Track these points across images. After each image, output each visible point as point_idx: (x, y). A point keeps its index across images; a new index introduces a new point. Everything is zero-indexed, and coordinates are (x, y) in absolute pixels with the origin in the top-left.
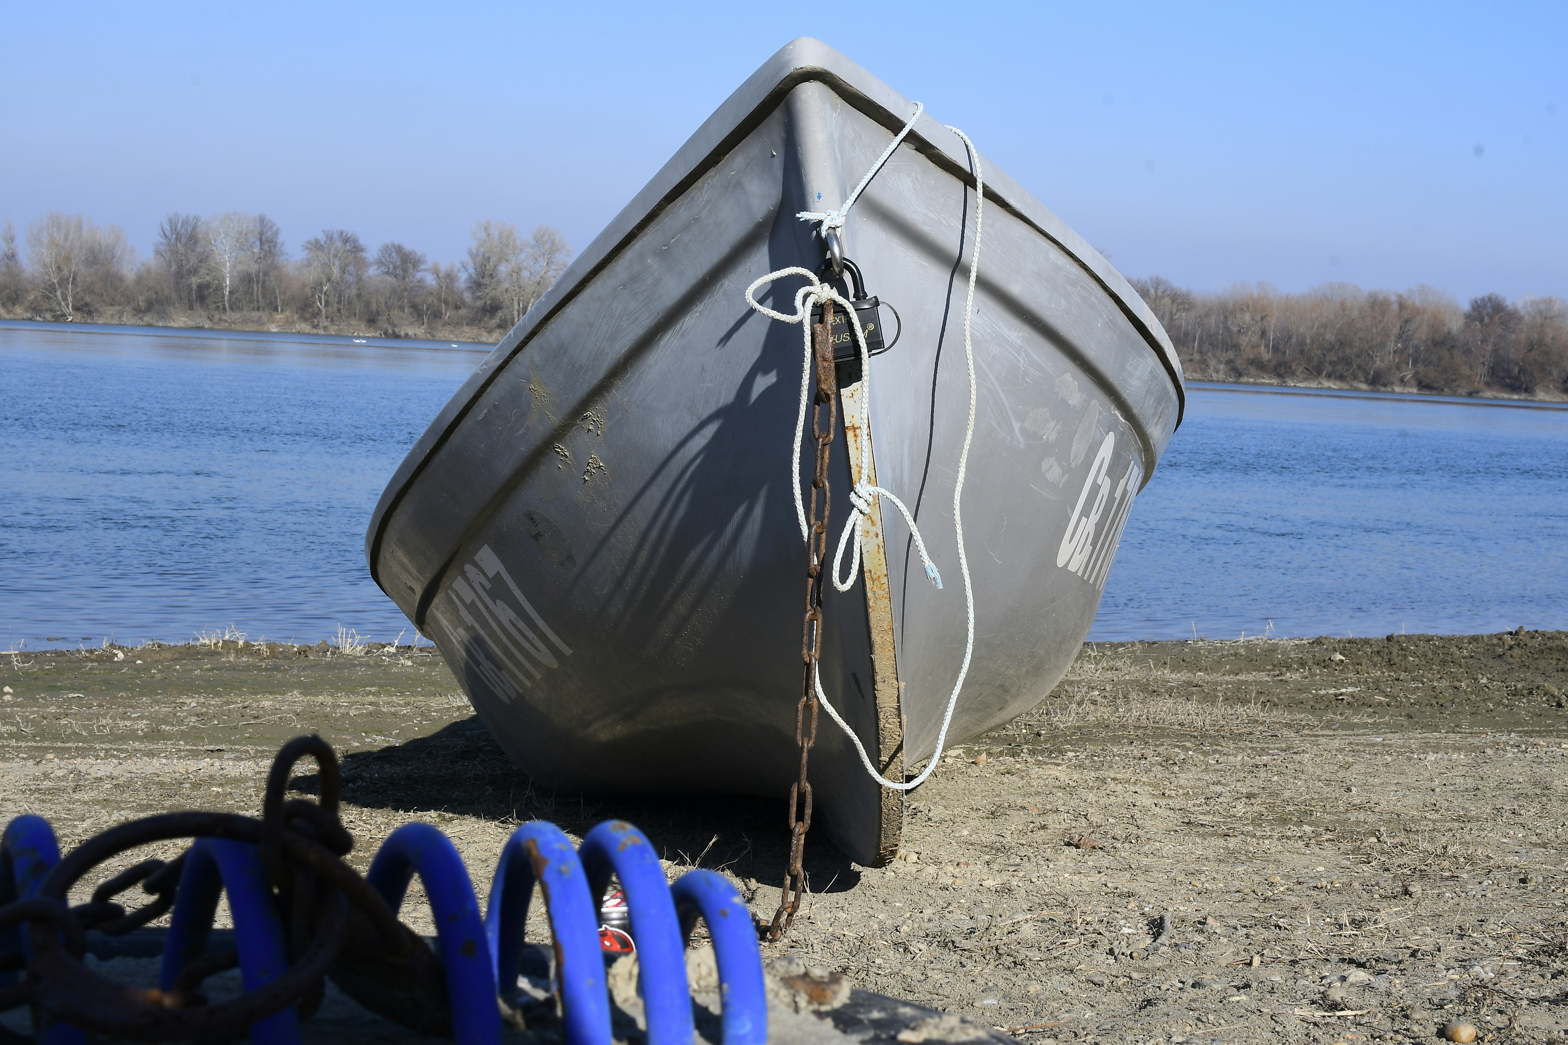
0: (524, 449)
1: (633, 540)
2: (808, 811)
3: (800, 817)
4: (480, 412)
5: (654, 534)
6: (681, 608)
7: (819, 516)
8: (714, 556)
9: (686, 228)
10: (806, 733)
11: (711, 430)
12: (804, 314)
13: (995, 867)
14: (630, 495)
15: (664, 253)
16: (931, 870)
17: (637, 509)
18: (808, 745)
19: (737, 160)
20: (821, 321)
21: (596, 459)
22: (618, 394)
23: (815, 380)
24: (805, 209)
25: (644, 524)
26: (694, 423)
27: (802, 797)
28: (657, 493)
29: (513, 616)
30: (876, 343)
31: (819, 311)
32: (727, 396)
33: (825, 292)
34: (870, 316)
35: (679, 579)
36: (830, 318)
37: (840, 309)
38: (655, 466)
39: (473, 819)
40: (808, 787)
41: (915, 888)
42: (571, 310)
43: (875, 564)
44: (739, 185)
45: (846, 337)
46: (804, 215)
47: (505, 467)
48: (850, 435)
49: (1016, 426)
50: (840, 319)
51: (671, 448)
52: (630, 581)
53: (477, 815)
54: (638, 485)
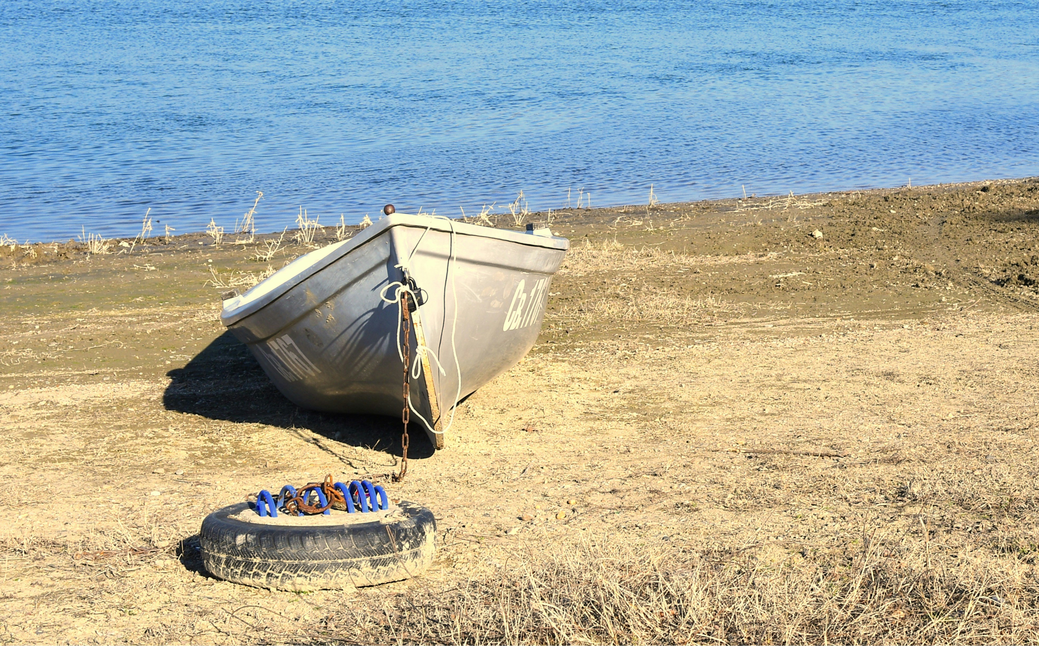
0: (304, 310)
1: (345, 342)
2: (408, 442)
3: (405, 444)
4: (288, 297)
5: (352, 341)
6: (362, 363)
7: (406, 354)
8: (374, 349)
9: (360, 257)
10: (406, 419)
11: (372, 313)
12: (398, 298)
13: (490, 442)
14: (344, 328)
15: (354, 263)
16: (463, 445)
17: (346, 333)
18: (406, 422)
19: (375, 242)
20: (404, 298)
21: (331, 316)
22: (339, 298)
23: (403, 315)
24: (398, 264)
25: (349, 337)
26: (366, 311)
27: (405, 438)
28: (353, 329)
29: (296, 357)
30: (421, 303)
31: (403, 295)
32: (376, 306)
33: (405, 288)
34: (419, 295)
35: (362, 355)
36: (406, 297)
37: (409, 294)
38: (352, 321)
39: (273, 427)
40: (407, 435)
41: (454, 455)
42: (321, 273)
43: (425, 362)
44: (376, 249)
45: (411, 301)
46: (397, 266)
47: (297, 314)
48: (415, 326)
49: (478, 296)
50: (410, 296)
51: (358, 317)
52: (344, 353)
53: (276, 425)
54: (347, 326)
